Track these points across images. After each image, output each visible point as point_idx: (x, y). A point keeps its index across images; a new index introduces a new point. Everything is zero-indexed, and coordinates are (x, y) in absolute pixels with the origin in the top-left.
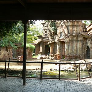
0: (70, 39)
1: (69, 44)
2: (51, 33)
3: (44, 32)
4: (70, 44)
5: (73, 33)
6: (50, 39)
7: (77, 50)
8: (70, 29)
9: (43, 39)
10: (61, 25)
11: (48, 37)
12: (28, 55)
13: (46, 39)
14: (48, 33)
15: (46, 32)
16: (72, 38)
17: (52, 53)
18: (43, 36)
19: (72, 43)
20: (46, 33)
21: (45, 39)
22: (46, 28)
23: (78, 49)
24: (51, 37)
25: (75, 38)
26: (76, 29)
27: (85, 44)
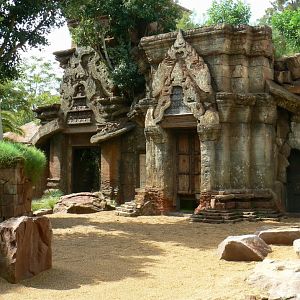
0: (226, 114)
1: (218, 139)
2: (106, 96)
3: (71, 90)
4: (225, 139)
5: (233, 87)
6: (100, 119)
7: (253, 168)
8: (223, 68)
9: (64, 123)
10: (171, 52)
11: (89, 113)
12: (16, 197)
13: (79, 121)
14: (89, 95)
15: (80, 89)
16: (233, 112)
17: (112, 183)
18: (65, 109)
19: (230, 137)
20: (79, 96)
21: (74, 122)
22: (80, 72)
23: (259, 163)
24: (107, 111)
25: (246, 114)
26: (245, 70)
27: (281, 141)
